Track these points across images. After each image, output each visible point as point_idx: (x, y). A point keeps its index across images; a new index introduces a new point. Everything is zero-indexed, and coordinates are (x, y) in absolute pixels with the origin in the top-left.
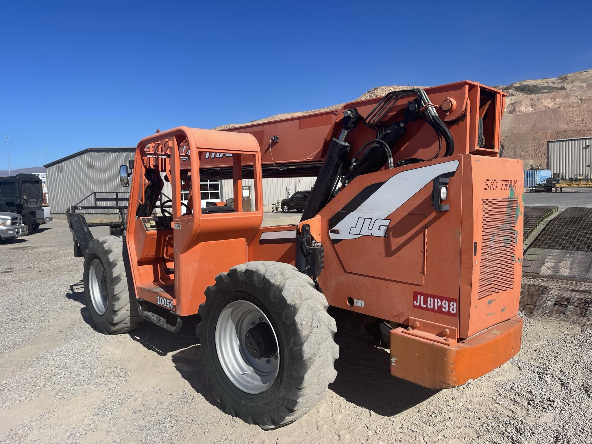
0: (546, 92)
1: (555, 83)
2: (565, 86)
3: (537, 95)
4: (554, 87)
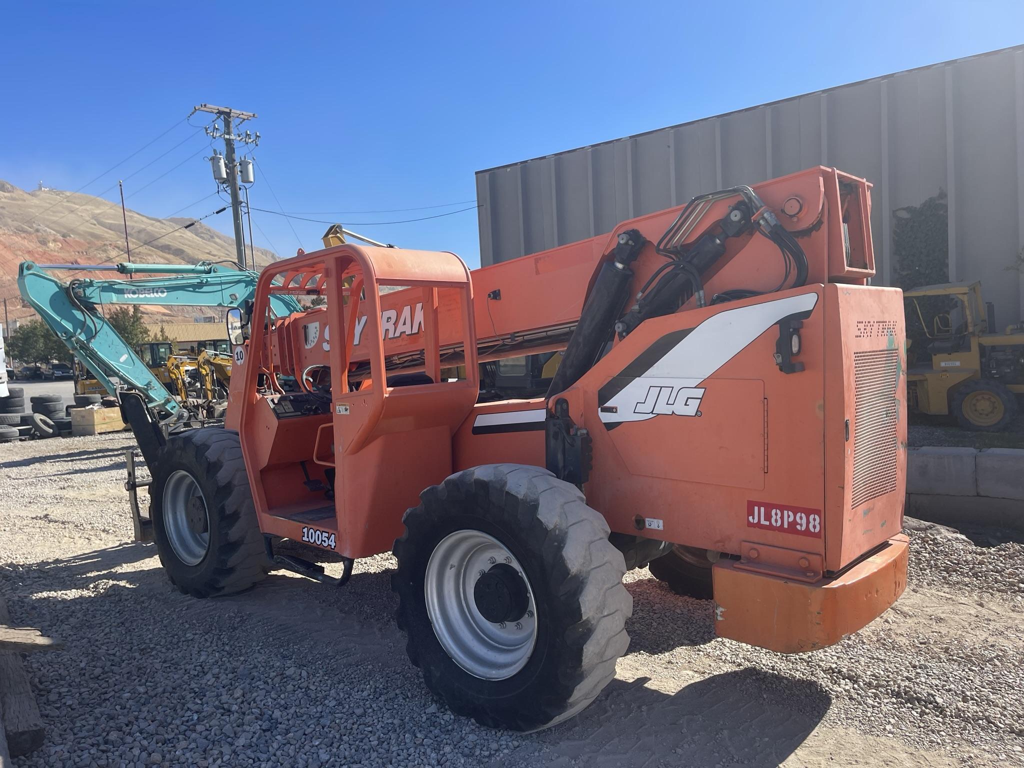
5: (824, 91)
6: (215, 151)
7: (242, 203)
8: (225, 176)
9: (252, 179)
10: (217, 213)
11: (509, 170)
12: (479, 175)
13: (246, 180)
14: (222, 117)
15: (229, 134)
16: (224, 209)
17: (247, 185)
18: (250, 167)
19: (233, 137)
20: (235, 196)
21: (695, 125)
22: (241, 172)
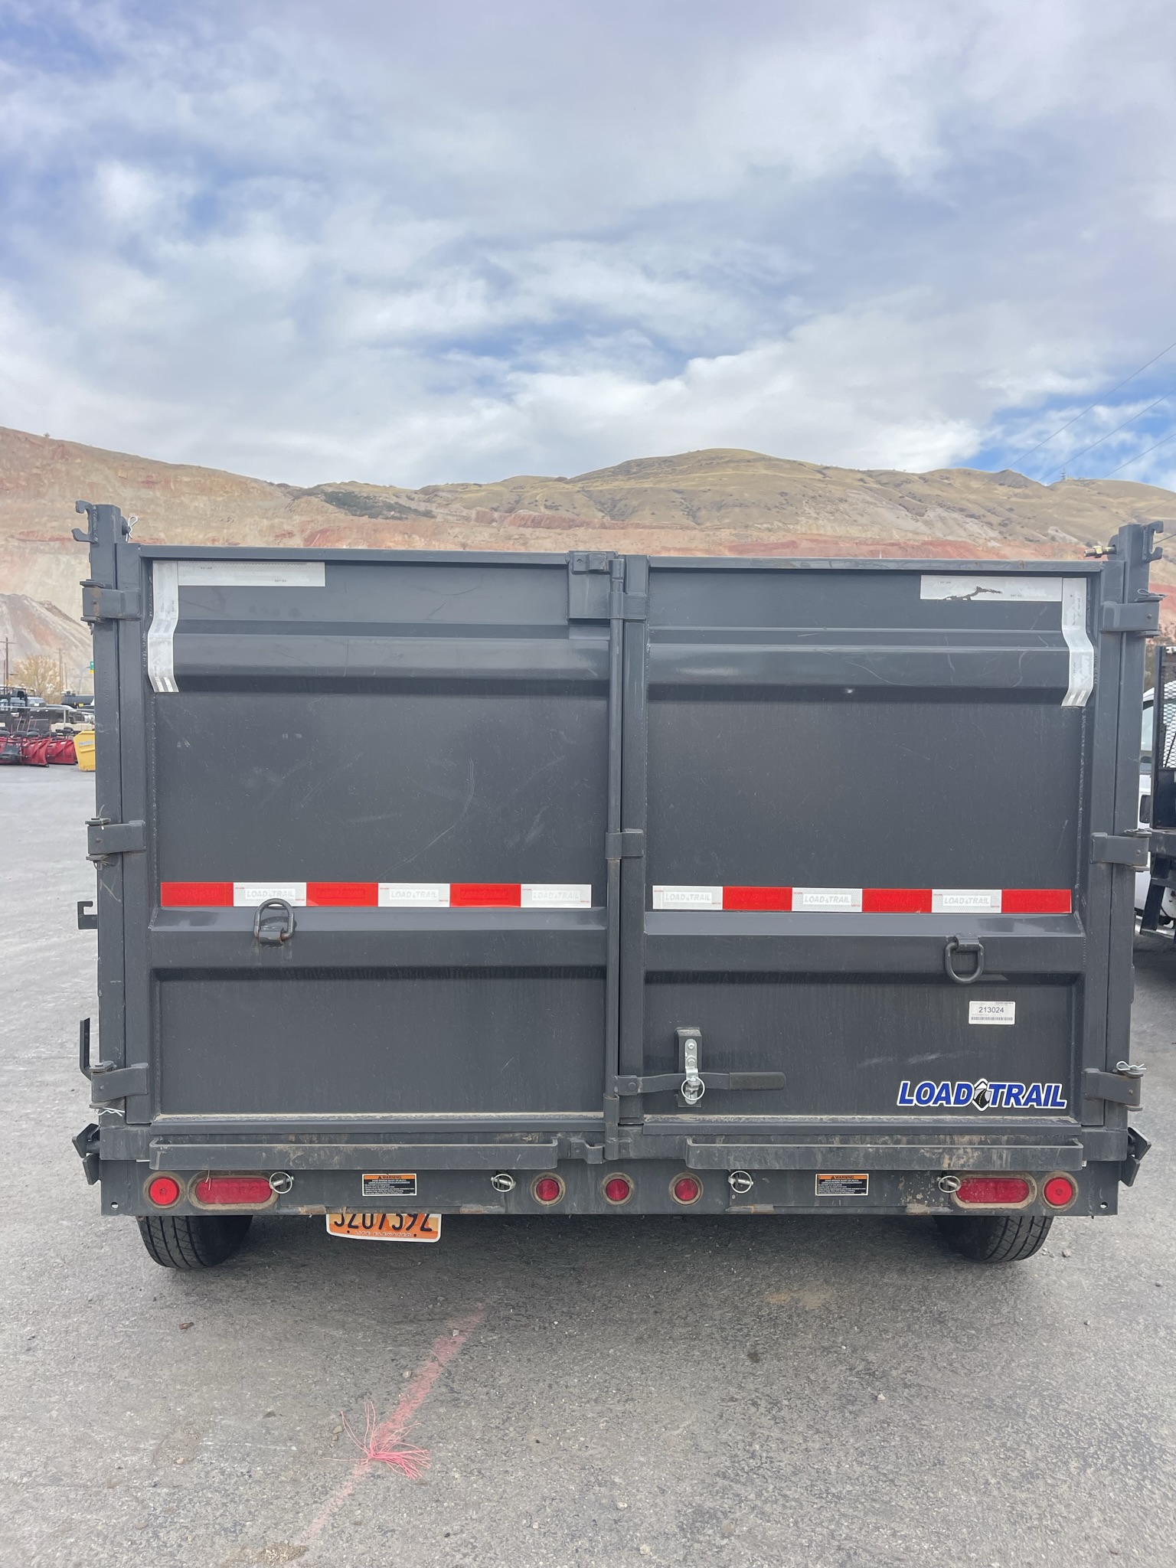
0: (393, 518)
1: (413, 499)
2: (434, 509)
3: (374, 520)
4: (410, 508)
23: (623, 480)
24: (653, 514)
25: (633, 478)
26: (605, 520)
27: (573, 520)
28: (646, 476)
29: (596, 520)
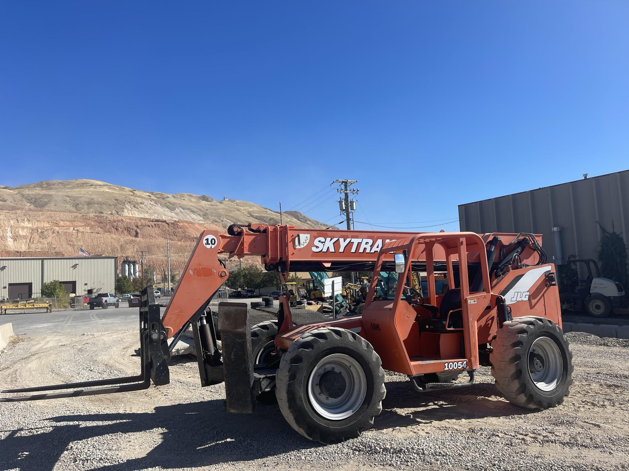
5: (619, 172)
6: (341, 198)
7: (351, 219)
8: (344, 208)
9: (355, 209)
10: (340, 223)
11: (474, 204)
12: (460, 207)
13: (352, 209)
14: (344, 183)
15: (346, 191)
16: (343, 222)
17: (353, 211)
18: (354, 203)
19: (348, 192)
20: (348, 216)
21: (561, 186)
22: (350, 206)
23: (39, 190)
24: (56, 205)
25: (44, 189)
26: (31, 207)
27: (14, 207)
28: (51, 189)
29: (26, 207)
